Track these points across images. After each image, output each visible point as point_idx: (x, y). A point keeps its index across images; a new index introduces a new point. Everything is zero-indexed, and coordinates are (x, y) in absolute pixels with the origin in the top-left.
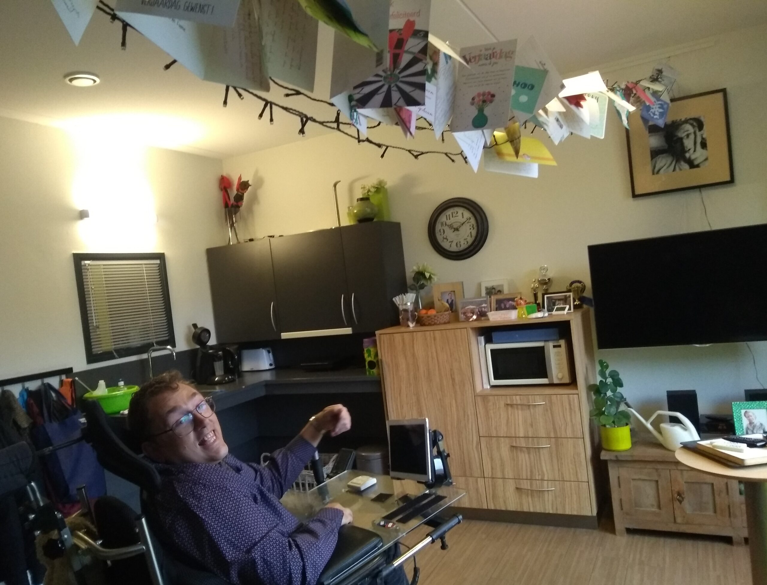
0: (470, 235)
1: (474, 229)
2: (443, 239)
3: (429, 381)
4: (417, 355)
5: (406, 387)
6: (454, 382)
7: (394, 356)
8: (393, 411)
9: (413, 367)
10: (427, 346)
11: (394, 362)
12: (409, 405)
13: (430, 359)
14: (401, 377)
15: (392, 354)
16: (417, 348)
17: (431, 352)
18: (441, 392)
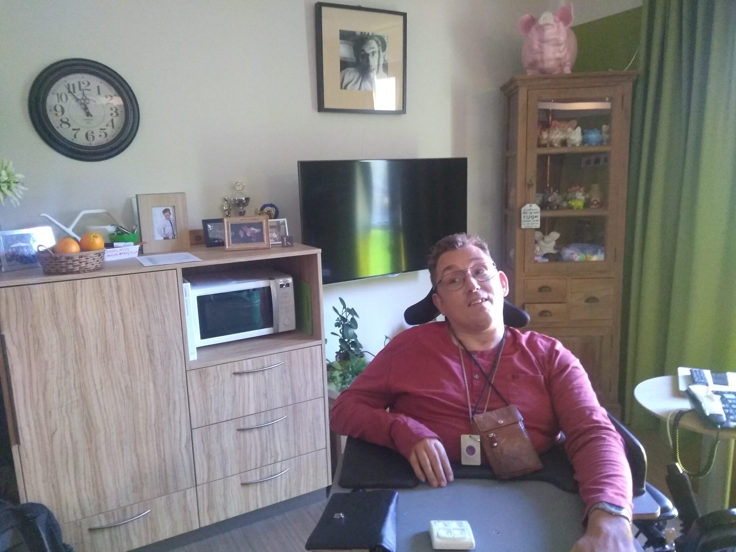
0: (110, 124)
1: (117, 115)
2: (61, 124)
3: (106, 360)
4: (82, 320)
5: (57, 377)
6: (152, 356)
7: (32, 326)
8: (29, 426)
9: (74, 341)
10: (104, 302)
11: (31, 337)
12: (64, 408)
13: (109, 324)
14: (46, 363)
15: (27, 322)
16: (82, 307)
17: (112, 313)
18: (130, 375)
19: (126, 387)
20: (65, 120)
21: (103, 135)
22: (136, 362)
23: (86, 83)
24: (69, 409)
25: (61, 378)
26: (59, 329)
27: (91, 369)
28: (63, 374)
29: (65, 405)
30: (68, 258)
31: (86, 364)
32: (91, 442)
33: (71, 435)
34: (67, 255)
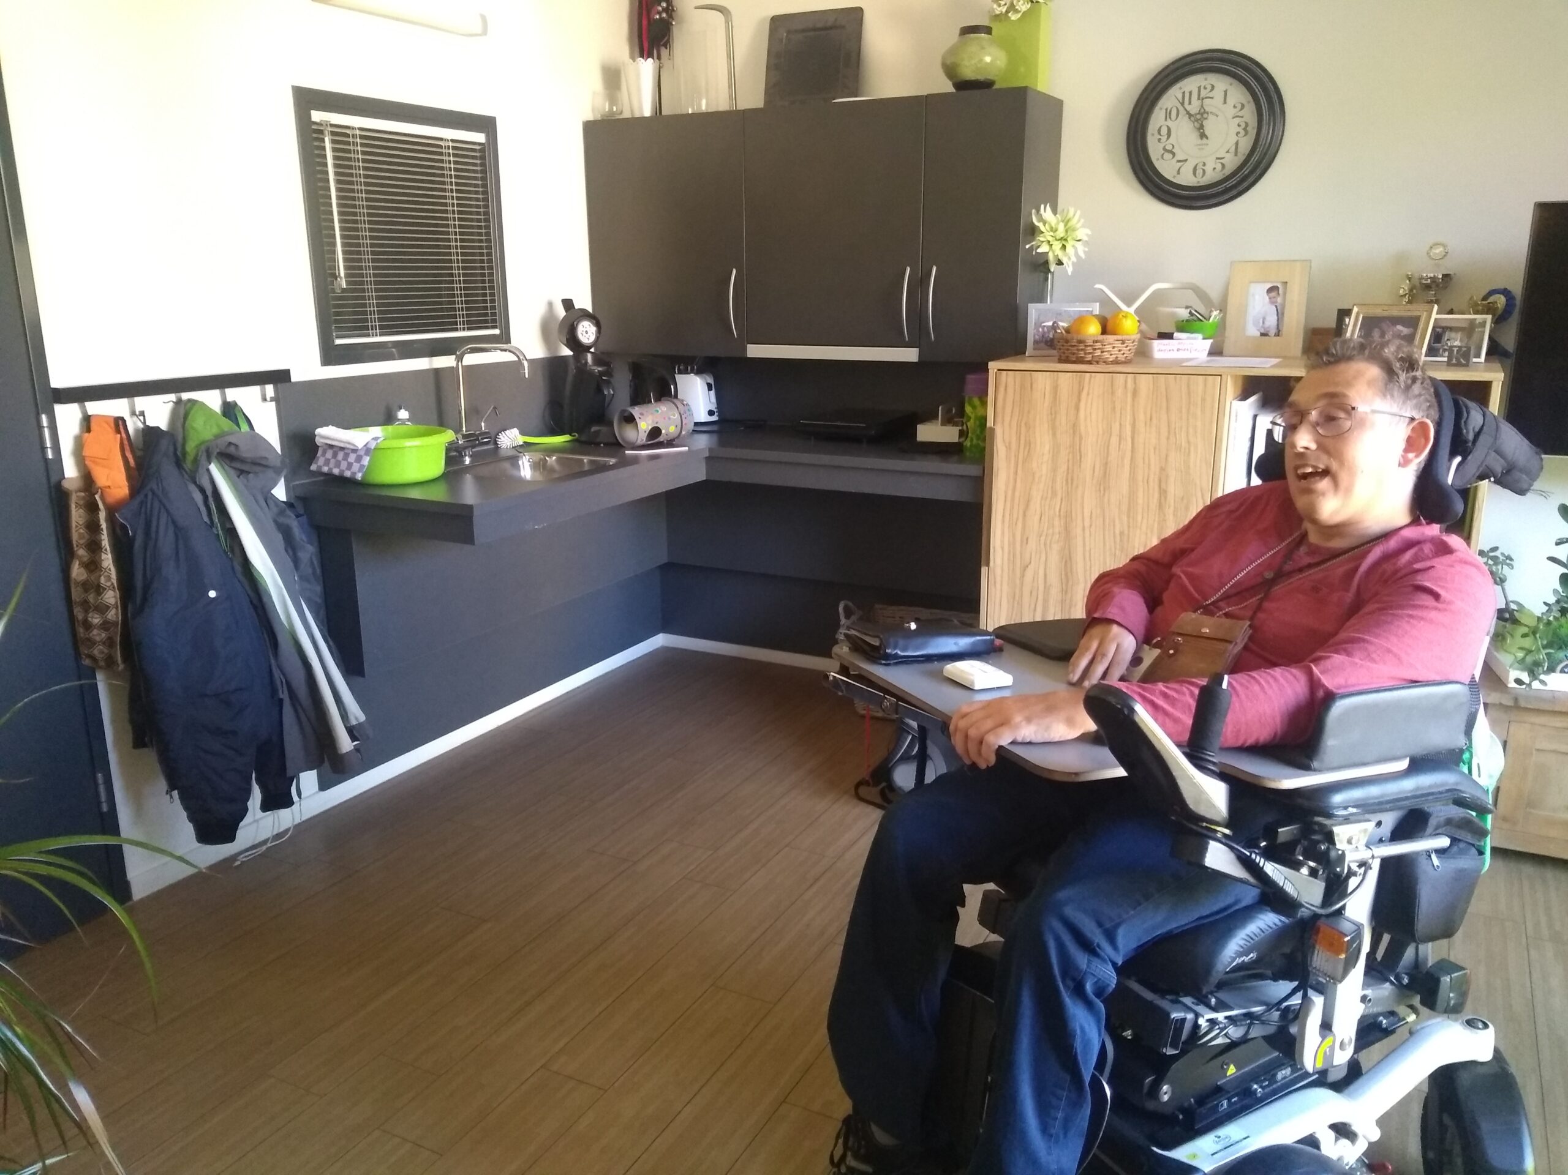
0: (1233, 149)
1: (1246, 134)
2: (1163, 154)
3: (1102, 489)
4: (1082, 428)
5: (1042, 497)
6: (1163, 498)
7: (1026, 424)
8: (1002, 548)
9: (1069, 453)
10: (1114, 409)
11: (1023, 439)
12: (1043, 538)
13: (1114, 440)
14: (1034, 474)
15: (1022, 420)
16: (1085, 410)
17: (1120, 424)
18: (1128, 517)
19: (1121, 533)
20: (1169, 147)
21: (1219, 167)
22: (1140, 501)
23: (1209, 87)
24: (1048, 542)
25: (1046, 498)
26: (1054, 434)
27: (1083, 497)
28: (1050, 495)
29: (1045, 534)
30: (1080, 342)
31: (1077, 487)
32: (1066, 592)
33: (1045, 575)
34: (1080, 337)
